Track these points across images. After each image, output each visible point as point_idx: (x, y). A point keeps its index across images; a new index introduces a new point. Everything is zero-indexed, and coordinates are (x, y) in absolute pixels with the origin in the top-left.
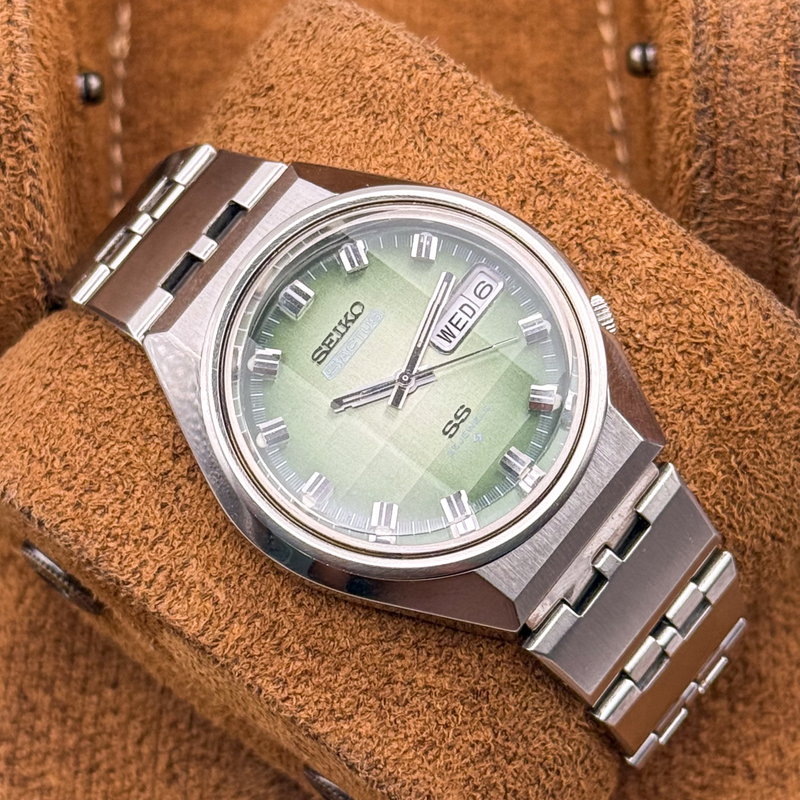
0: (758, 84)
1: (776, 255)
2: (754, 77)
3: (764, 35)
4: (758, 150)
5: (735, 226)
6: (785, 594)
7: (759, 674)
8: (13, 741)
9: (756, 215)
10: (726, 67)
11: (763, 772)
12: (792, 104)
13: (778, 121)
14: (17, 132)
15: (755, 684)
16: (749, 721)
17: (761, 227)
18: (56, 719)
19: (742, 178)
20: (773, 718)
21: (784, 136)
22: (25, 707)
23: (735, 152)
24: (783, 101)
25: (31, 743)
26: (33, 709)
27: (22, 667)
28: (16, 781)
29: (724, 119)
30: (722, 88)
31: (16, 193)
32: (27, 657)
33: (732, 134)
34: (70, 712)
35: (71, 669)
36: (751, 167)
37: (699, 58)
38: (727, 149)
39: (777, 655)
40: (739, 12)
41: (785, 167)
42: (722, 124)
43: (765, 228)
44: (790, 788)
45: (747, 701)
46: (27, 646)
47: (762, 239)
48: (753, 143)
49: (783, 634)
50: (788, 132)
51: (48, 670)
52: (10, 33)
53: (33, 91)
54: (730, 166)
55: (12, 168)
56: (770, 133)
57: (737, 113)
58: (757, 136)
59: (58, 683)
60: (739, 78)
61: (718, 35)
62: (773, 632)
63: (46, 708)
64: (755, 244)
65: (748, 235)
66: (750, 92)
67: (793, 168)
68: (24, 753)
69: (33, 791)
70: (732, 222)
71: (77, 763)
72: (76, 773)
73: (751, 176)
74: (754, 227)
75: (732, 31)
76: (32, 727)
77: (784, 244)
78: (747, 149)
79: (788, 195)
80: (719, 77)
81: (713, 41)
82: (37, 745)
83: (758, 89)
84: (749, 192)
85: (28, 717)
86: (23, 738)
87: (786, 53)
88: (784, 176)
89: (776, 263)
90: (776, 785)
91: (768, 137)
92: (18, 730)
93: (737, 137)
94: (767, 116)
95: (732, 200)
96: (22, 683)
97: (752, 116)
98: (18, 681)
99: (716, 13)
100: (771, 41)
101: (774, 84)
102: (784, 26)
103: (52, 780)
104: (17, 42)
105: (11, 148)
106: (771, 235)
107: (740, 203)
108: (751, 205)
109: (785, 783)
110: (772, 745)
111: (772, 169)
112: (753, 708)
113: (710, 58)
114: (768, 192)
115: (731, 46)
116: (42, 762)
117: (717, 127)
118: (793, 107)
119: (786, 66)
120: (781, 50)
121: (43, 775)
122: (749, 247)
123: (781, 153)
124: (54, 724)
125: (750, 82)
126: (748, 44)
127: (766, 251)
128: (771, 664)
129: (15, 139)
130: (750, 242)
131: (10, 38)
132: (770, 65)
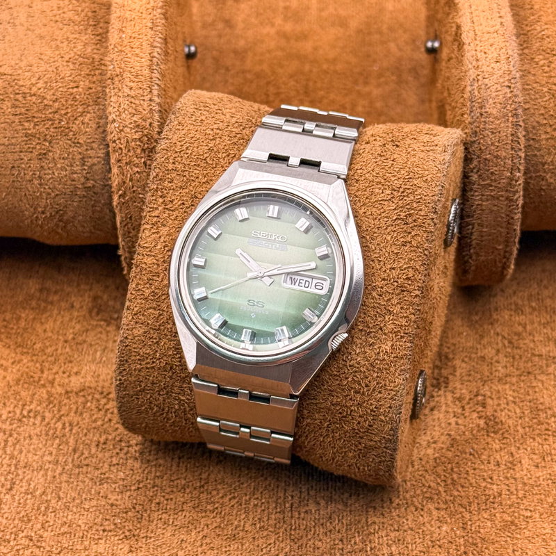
0: (499, 129)
1: (508, 213)
2: (497, 127)
4: (499, 160)
5: (489, 197)
7: (501, 421)
9: (499, 192)
10: (485, 122)
11: (504, 463)
12: (515, 139)
13: (509, 146)
14: (152, 149)
17: (501, 198)
19: (492, 173)
20: (508, 440)
21: (511, 154)
23: (489, 161)
24: (511, 138)
30: (483, 131)
33: (488, 152)
36: (496, 169)
37: (472, 117)
38: (486, 159)
40: (491, 98)
41: (512, 169)
42: (483, 148)
43: (503, 199)
44: (517, 469)
47: (502, 204)
48: (497, 157)
50: (513, 152)
52: (151, 105)
54: (487, 167)
56: (505, 152)
57: (490, 143)
58: (499, 153)
60: (491, 127)
61: (481, 108)
64: (498, 207)
65: (496, 202)
66: (496, 133)
67: (516, 170)
70: (487, 195)
73: (496, 173)
74: (498, 198)
75: (487, 106)
77: (511, 207)
78: (495, 159)
79: (514, 182)
80: (482, 126)
81: (479, 110)
83: (500, 132)
84: (495, 181)
87: (512, 116)
88: (511, 173)
89: (508, 218)
90: (510, 468)
91: (504, 154)
93: (490, 154)
94: (504, 145)
95: (487, 184)
97: (497, 144)
99: (480, 98)
100: (505, 111)
101: (506, 129)
102: (511, 104)
104: (154, 108)
106: (505, 203)
107: (491, 186)
108: (496, 187)
109: (515, 467)
110: (508, 451)
111: (506, 169)
113: (478, 118)
114: (504, 181)
115: (487, 112)
117: (480, 149)
118: (515, 141)
119: (512, 122)
120: (510, 115)
122: (495, 208)
123: (510, 162)
125: (495, 128)
126: (494, 112)
127: (503, 211)
129: (151, 152)
130: (496, 206)
131: (151, 107)
132: (505, 121)
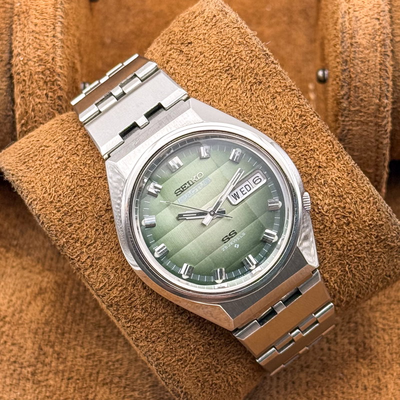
0: (369, 59)
1: (377, 138)
2: (367, 56)
3: (371, 39)
4: (368, 88)
5: (359, 123)
6: (383, 316)
8: (35, 366)
9: (368, 118)
10: (355, 51)
11: (371, 387)
12: (383, 68)
13: (377, 75)
14: (54, 82)
15: (368, 352)
16: (365, 366)
17: (370, 124)
18: (55, 358)
19: (362, 100)
21: (380, 82)
22: (41, 353)
23: (359, 88)
24: (379, 67)
25: (43, 367)
26: (44, 354)
27: (41, 337)
28: (35, 382)
29: (353, 73)
30: (353, 60)
31: (52, 108)
32: (43, 333)
33: (357, 80)
34: (61, 355)
35: (62, 338)
36: (365, 95)
37: (343, 48)
38: (355, 86)
39: (379, 340)
40: (361, 29)
41: (380, 96)
42: (353, 76)
43: (372, 124)
44: (383, 394)
45: (364, 358)
46: (43, 329)
47: (371, 130)
48: (366, 85)
49: (382, 332)
50: (382, 80)
51: (52, 338)
52: (54, 41)
53: (62, 65)
54: (357, 94)
55: (51, 97)
56: (374, 80)
57: (359, 71)
58: (368, 81)
59: (56, 344)
60: (360, 56)
61: (351, 38)
62: (377, 331)
63: (51, 353)
64: (368, 132)
65: (365, 127)
66: (365, 62)
67: (384, 97)
68: (40, 371)
69: (42, 386)
70: (358, 121)
71: (63, 376)
72: (62, 379)
73: (366, 99)
74: (367, 124)
75: (357, 37)
76: (44, 361)
77: (380, 133)
78: (364, 87)
79: (382, 109)
80: (352, 55)
81: (349, 41)
82: (45, 368)
83: (369, 61)
84: (365, 107)
85: (42, 357)
86: (39, 365)
87: (381, 47)
88: (380, 100)
89: (377, 143)
90: (376, 392)
91: (373, 82)
92: (38, 362)
93: (359, 81)
94: (372, 73)
95: (357, 110)
96: (40, 343)
97: (366, 72)
98: (39, 342)
99: (351, 29)
100: (374, 41)
101: (375, 59)
103: (51, 382)
104: (57, 44)
105: (51, 88)
106: (374, 128)
107: (361, 112)
108: (365, 113)
109: (380, 392)
110: (375, 376)
111: (375, 96)
112: (367, 361)
113: (348, 47)
114: (373, 107)
115: (357, 42)
116: (47, 375)
117: (351, 77)
118: (383, 69)
119: (380, 52)
120: (378, 45)
121: (47, 380)
122: (365, 133)
123: (379, 90)
124: (54, 360)
125: (365, 58)
126: (364, 42)
127: (372, 136)
128: (376, 344)
129: (53, 84)
130: (365, 131)
131: (54, 43)
132: (374, 51)
